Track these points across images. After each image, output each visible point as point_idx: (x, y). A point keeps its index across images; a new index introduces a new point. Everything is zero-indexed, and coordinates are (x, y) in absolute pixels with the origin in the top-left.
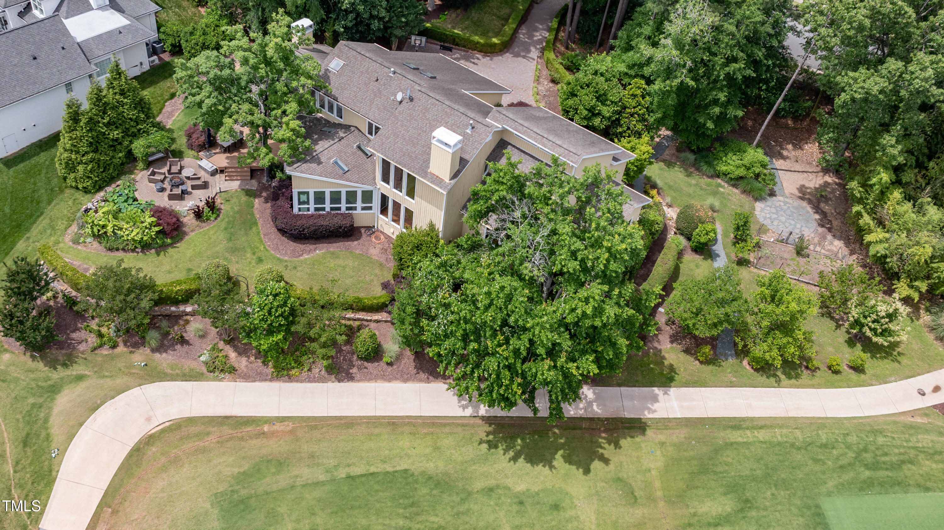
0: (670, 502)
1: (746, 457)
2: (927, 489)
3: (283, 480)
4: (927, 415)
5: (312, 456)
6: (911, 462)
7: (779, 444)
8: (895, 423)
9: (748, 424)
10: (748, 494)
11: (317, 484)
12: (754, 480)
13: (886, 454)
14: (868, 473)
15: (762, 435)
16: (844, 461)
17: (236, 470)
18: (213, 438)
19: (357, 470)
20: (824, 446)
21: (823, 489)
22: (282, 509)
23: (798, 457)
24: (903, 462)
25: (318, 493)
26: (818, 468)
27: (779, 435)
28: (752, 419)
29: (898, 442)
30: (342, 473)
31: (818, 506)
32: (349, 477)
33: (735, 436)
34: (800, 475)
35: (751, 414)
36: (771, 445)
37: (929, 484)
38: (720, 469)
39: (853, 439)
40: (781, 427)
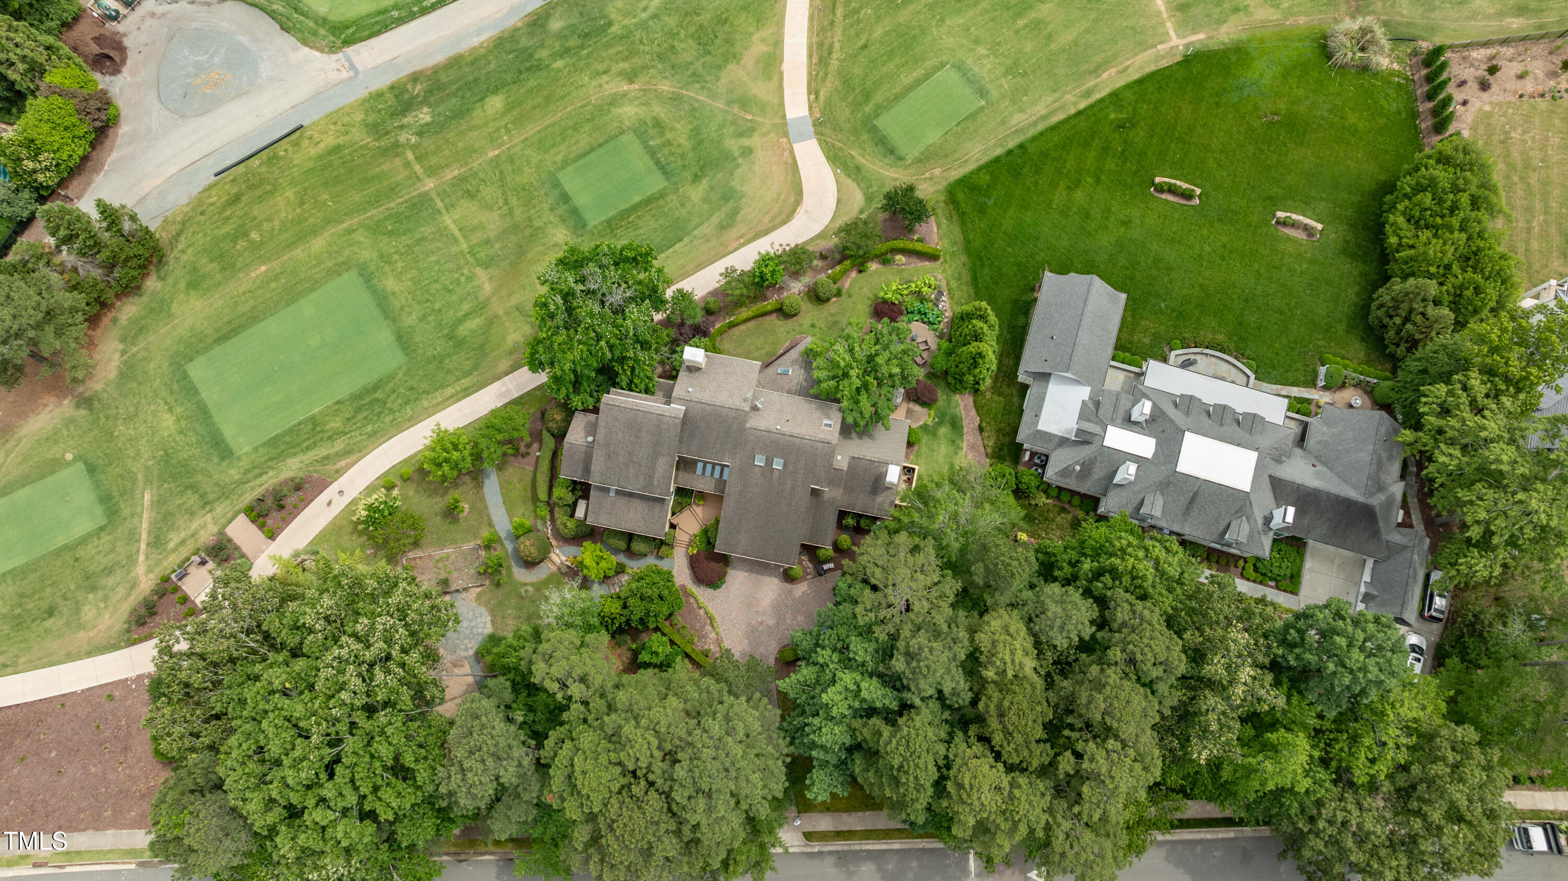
0: (497, 317)
1: (456, 369)
2: (337, 403)
3: (715, 220)
4: (337, 472)
5: (708, 240)
6: (348, 419)
7: (437, 390)
8: (360, 451)
9: (460, 396)
10: (451, 343)
11: (695, 228)
12: (449, 355)
13: (365, 418)
14: (377, 395)
15: (449, 391)
16: (393, 397)
17: (742, 213)
18: (766, 219)
19: (678, 246)
20: (407, 403)
21: (404, 368)
22: (705, 206)
23: (424, 386)
24: (353, 417)
25: (693, 224)
26: (410, 383)
27: (438, 397)
28: (459, 400)
29: (357, 433)
30: (686, 240)
31: (407, 354)
32: (681, 240)
33: (466, 382)
34: (421, 372)
35: (459, 403)
36: (444, 386)
37: (336, 407)
38: (471, 354)
39: (388, 419)
40: (438, 404)
